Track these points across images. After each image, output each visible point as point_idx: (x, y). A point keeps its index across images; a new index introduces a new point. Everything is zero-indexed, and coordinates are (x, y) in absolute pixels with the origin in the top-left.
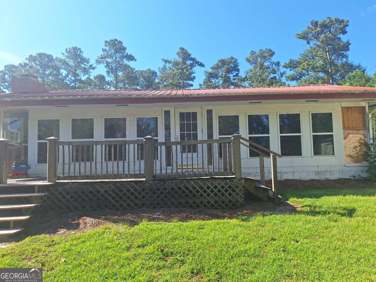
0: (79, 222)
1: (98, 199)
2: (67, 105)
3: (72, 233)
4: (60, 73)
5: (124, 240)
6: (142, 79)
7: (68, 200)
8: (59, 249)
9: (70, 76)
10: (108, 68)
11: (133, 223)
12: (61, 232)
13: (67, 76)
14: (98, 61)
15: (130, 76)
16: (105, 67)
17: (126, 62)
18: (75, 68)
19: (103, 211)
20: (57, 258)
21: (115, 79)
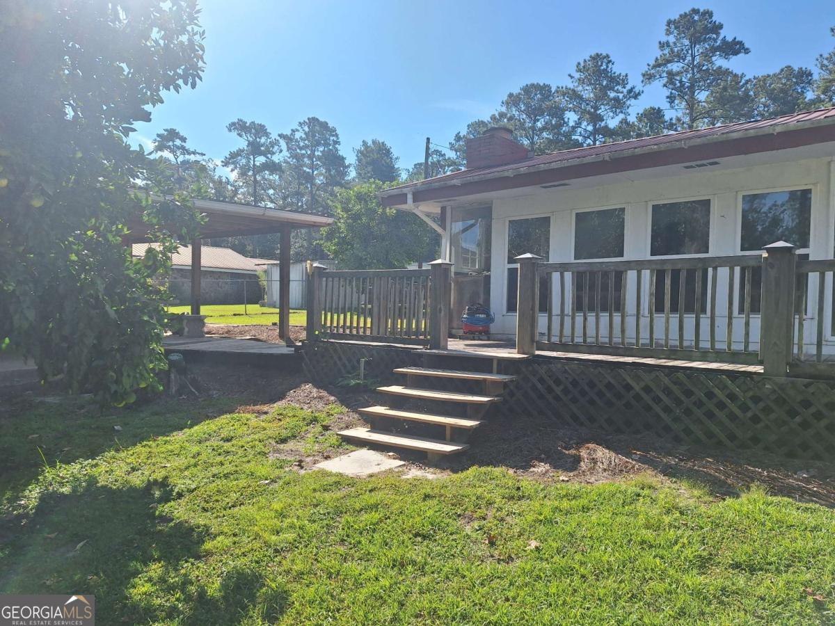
0: (580, 455)
1: (628, 405)
2: (566, 182)
3: (561, 478)
4: (564, 121)
5: (691, 532)
6: (763, 100)
7: (557, 398)
8: (530, 510)
9: (584, 124)
10: (671, 86)
11: (722, 490)
12: (539, 471)
13: (578, 124)
14: (648, 75)
15: (730, 95)
16: (665, 85)
17: (719, 62)
18: (595, 103)
19: (639, 436)
20: (522, 534)
21: (688, 111)
